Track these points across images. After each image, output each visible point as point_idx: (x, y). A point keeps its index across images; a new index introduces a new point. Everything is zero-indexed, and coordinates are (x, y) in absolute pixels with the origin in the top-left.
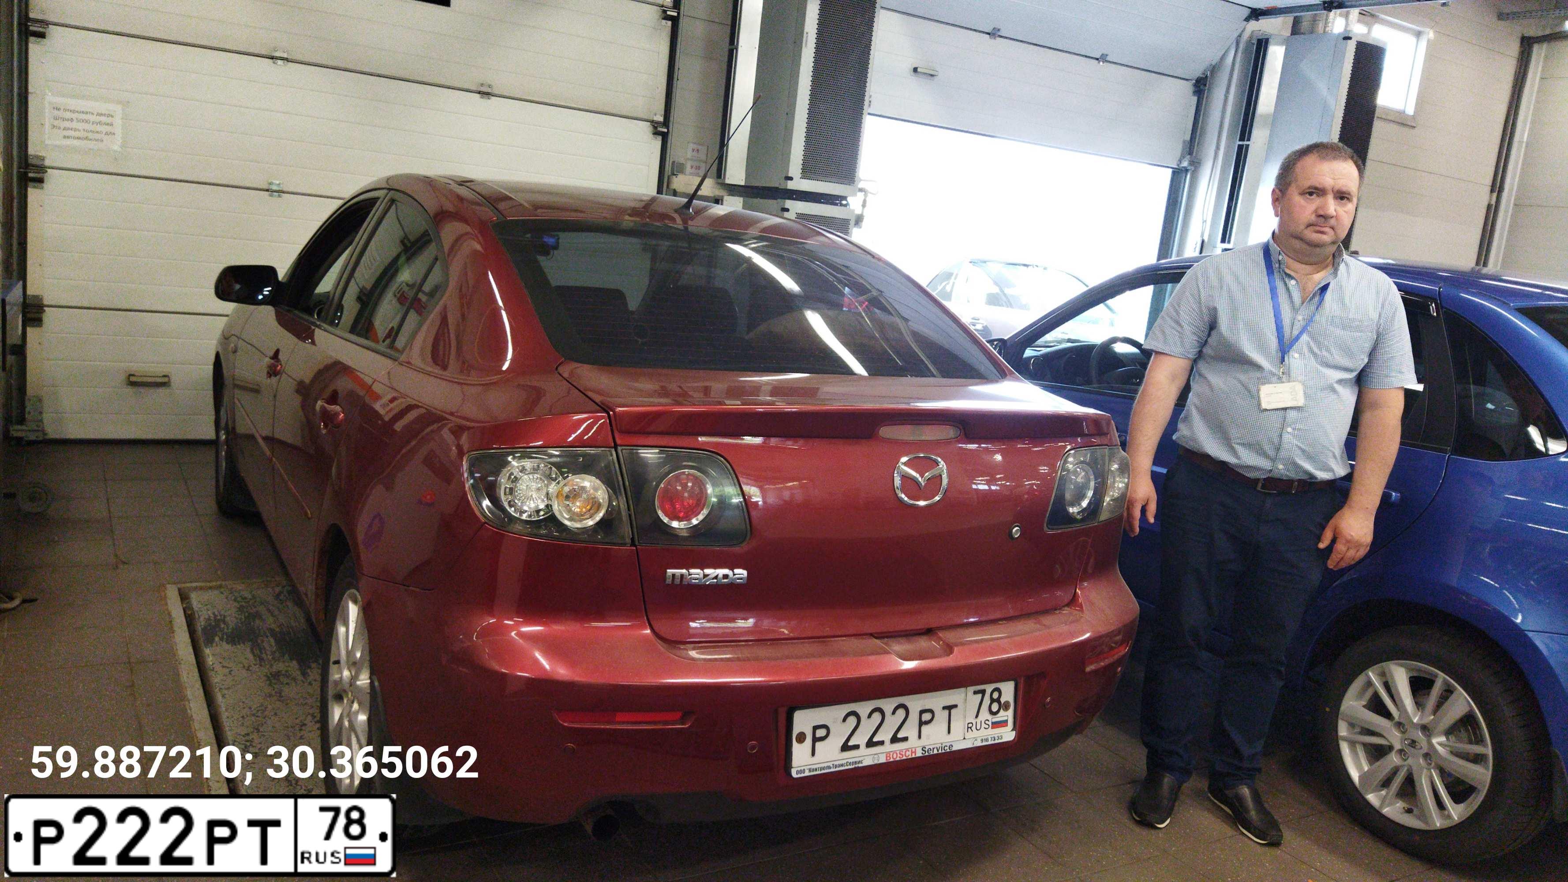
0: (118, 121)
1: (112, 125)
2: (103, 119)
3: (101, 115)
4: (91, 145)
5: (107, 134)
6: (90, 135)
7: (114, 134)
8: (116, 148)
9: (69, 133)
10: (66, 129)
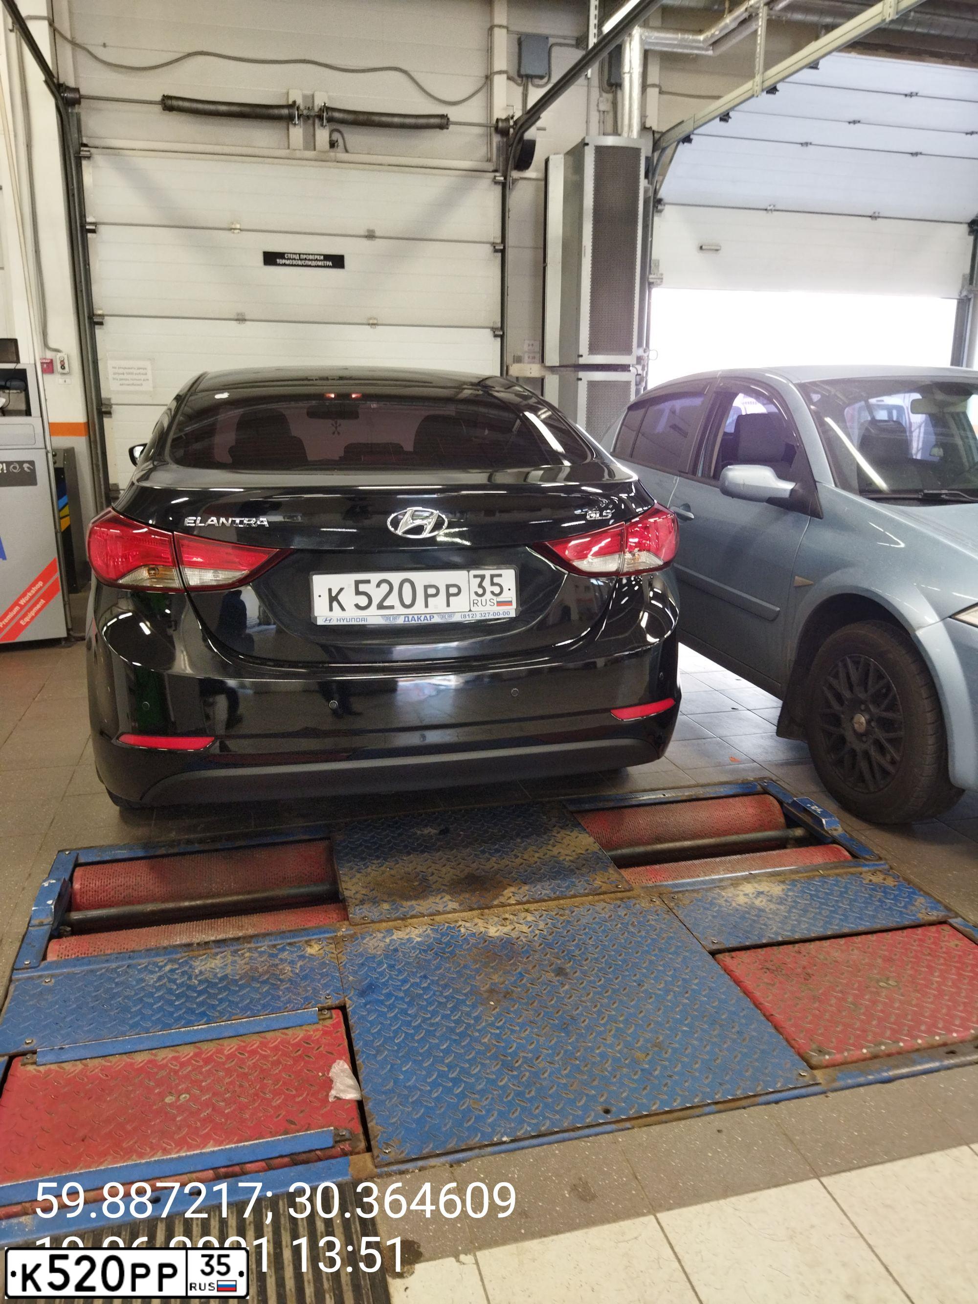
0: (149, 372)
1: (147, 374)
2: (141, 371)
3: (140, 368)
4: (137, 388)
5: (144, 380)
6: (135, 382)
7: (148, 380)
8: (150, 388)
9: (123, 382)
10: (121, 380)
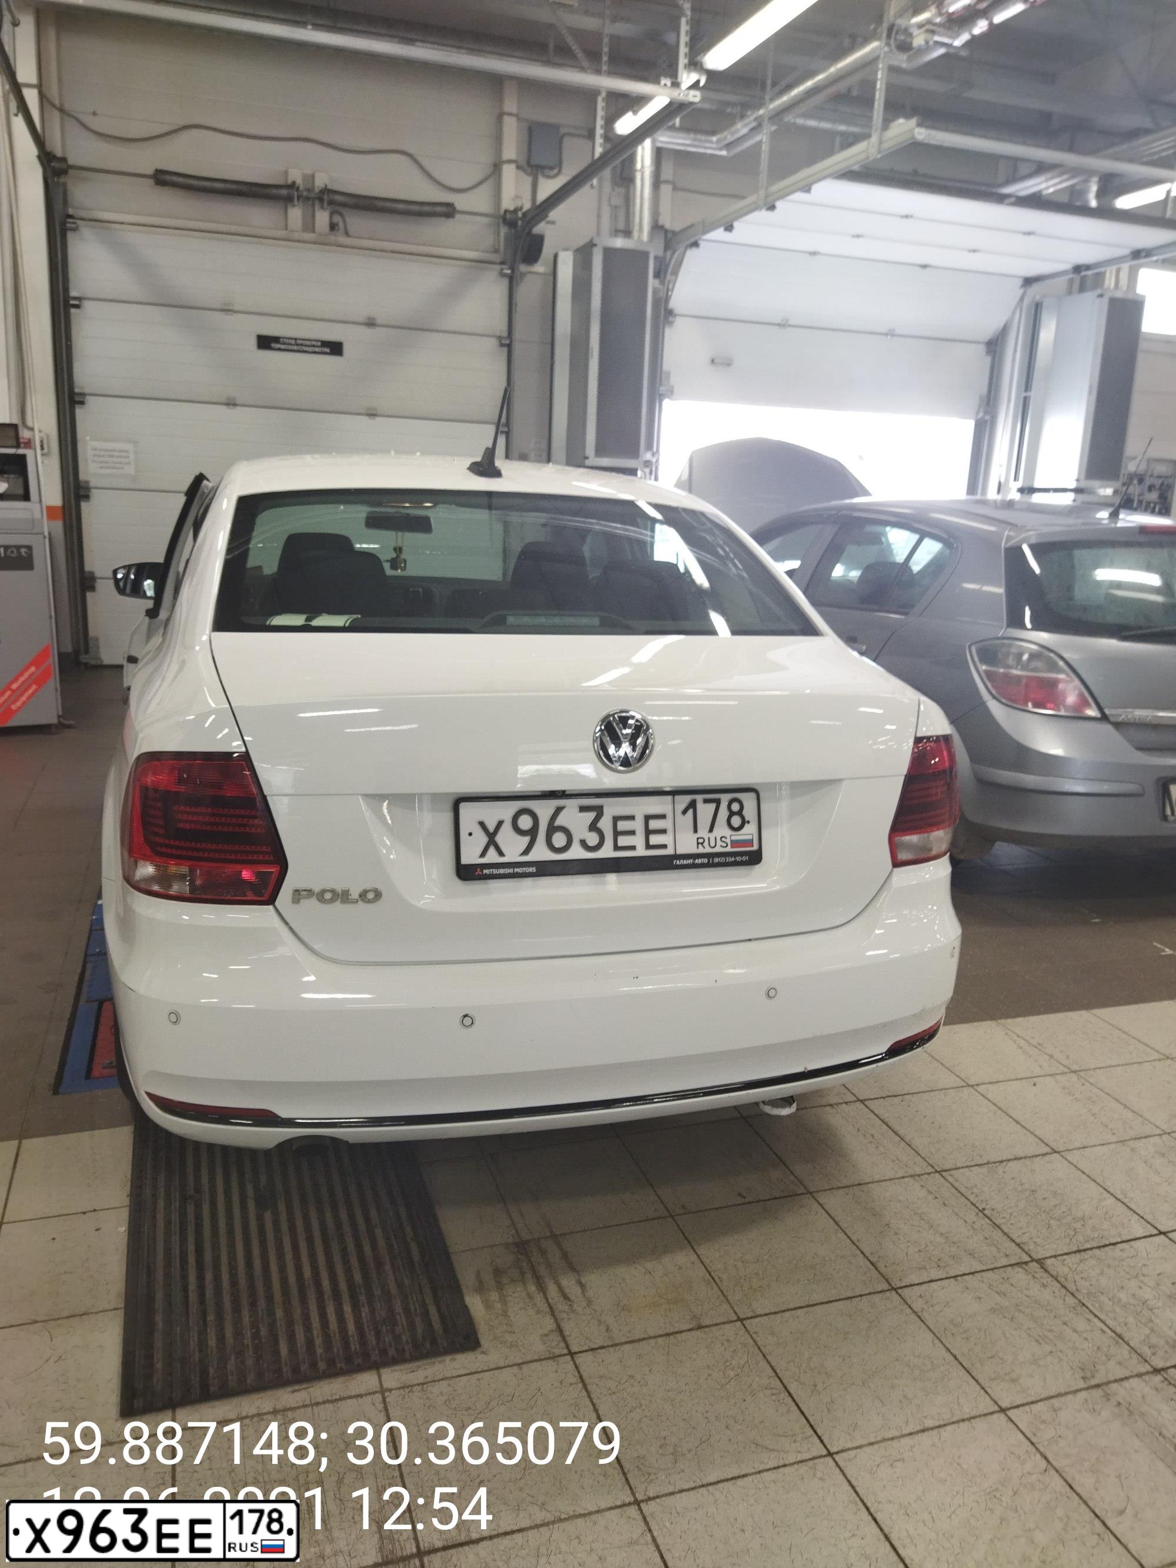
0: (132, 456)
1: (128, 457)
2: (124, 454)
3: (122, 451)
4: (115, 471)
5: (126, 464)
6: (116, 465)
7: (129, 463)
8: (132, 472)
9: (103, 465)
10: (101, 462)
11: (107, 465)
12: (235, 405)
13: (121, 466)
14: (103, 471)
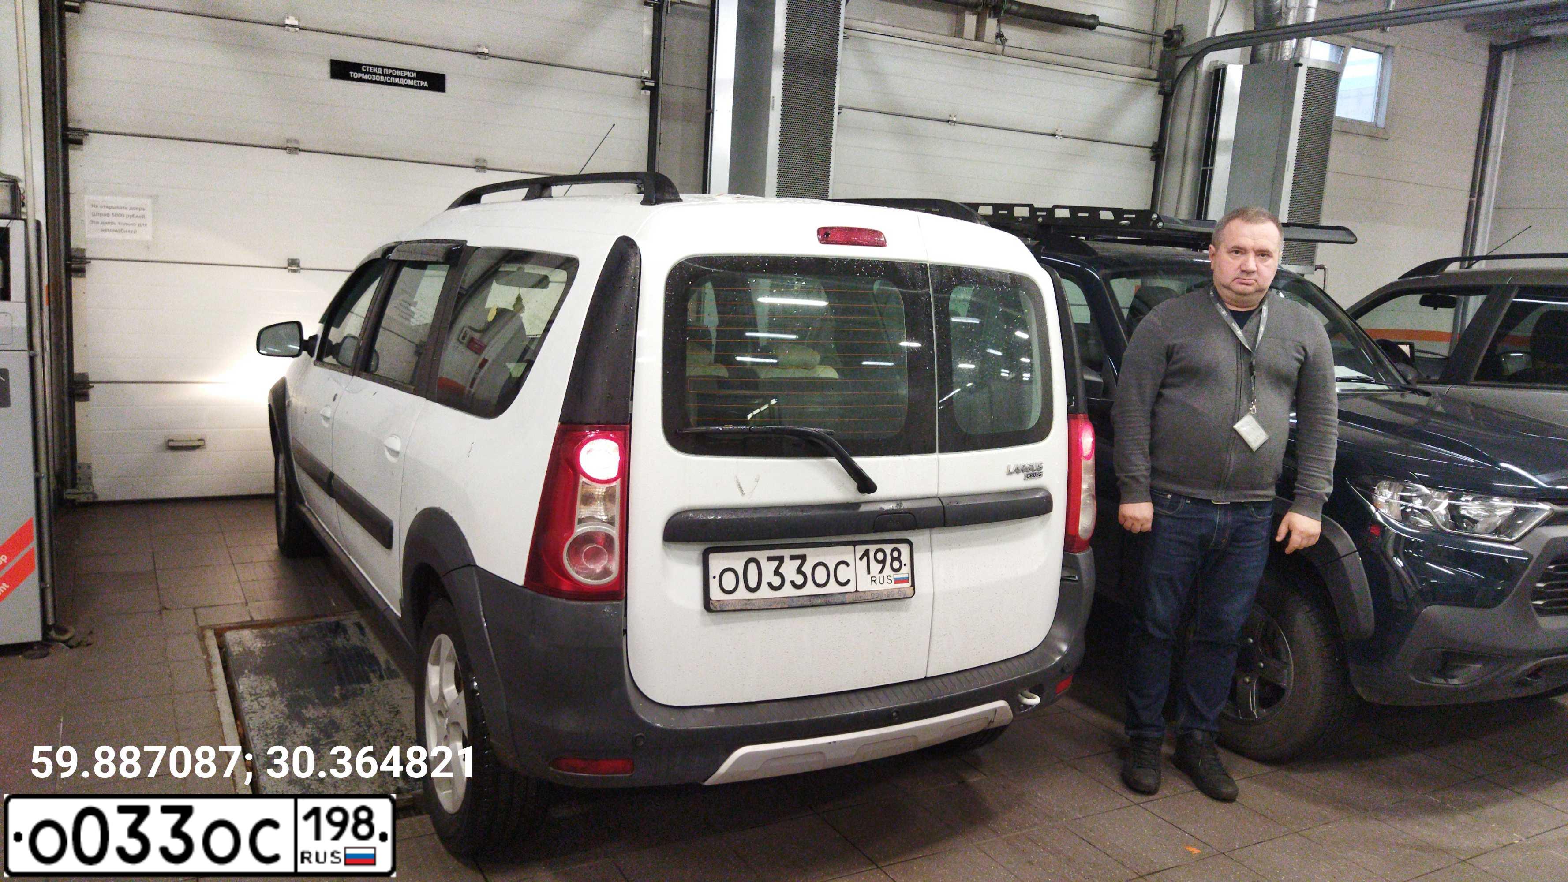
1: (143, 217)
2: (136, 212)
3: (134, 209)
4: (128, 237)
5: (139, 225)
6: (125, 228)
7: (146, 225)
8: (148, 237)
9: (108, 227)
10: (102, 223)
11: (113, 227)
12: (297, 150)
13: (131, 228)
14: (106, 235)
